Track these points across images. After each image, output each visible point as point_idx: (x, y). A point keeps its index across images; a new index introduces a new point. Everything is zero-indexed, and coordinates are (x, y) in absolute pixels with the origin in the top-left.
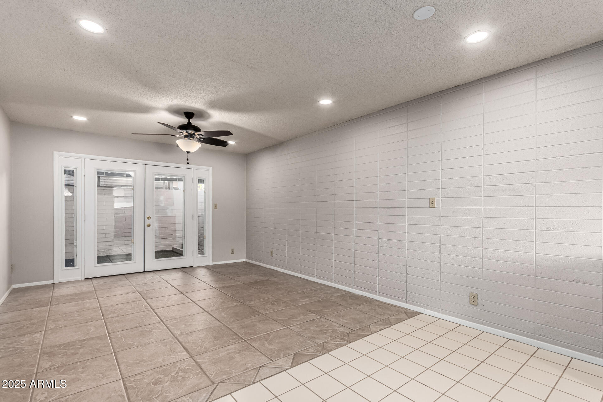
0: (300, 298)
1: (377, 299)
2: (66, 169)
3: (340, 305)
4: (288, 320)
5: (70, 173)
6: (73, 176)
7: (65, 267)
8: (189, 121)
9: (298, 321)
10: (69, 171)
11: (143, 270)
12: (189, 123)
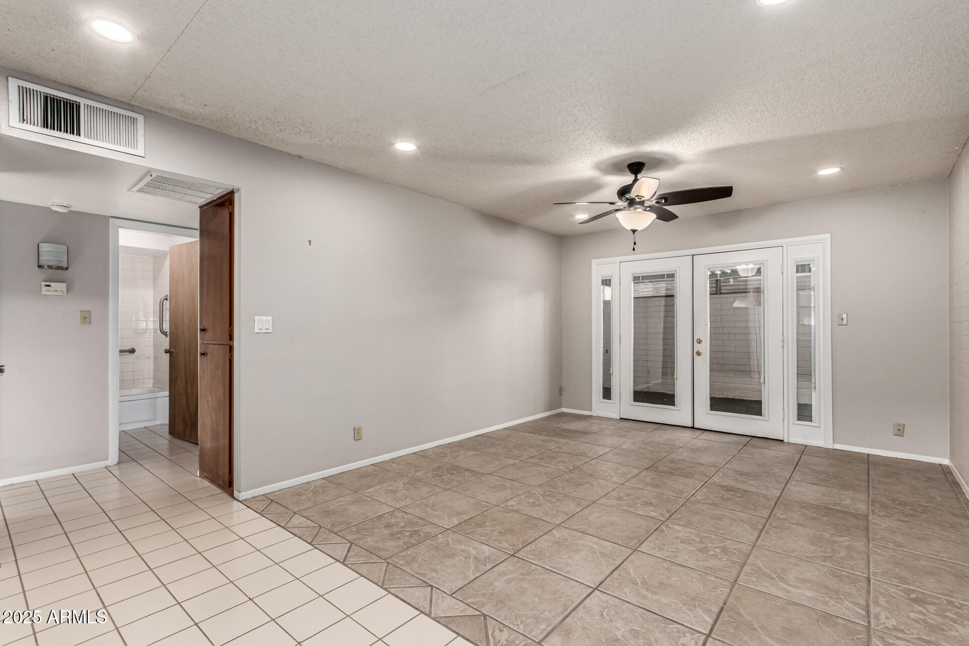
2: (603, 279)
7: (603, 398)
8: (636, 177)
10: (606, 280)
11: (690, 425)
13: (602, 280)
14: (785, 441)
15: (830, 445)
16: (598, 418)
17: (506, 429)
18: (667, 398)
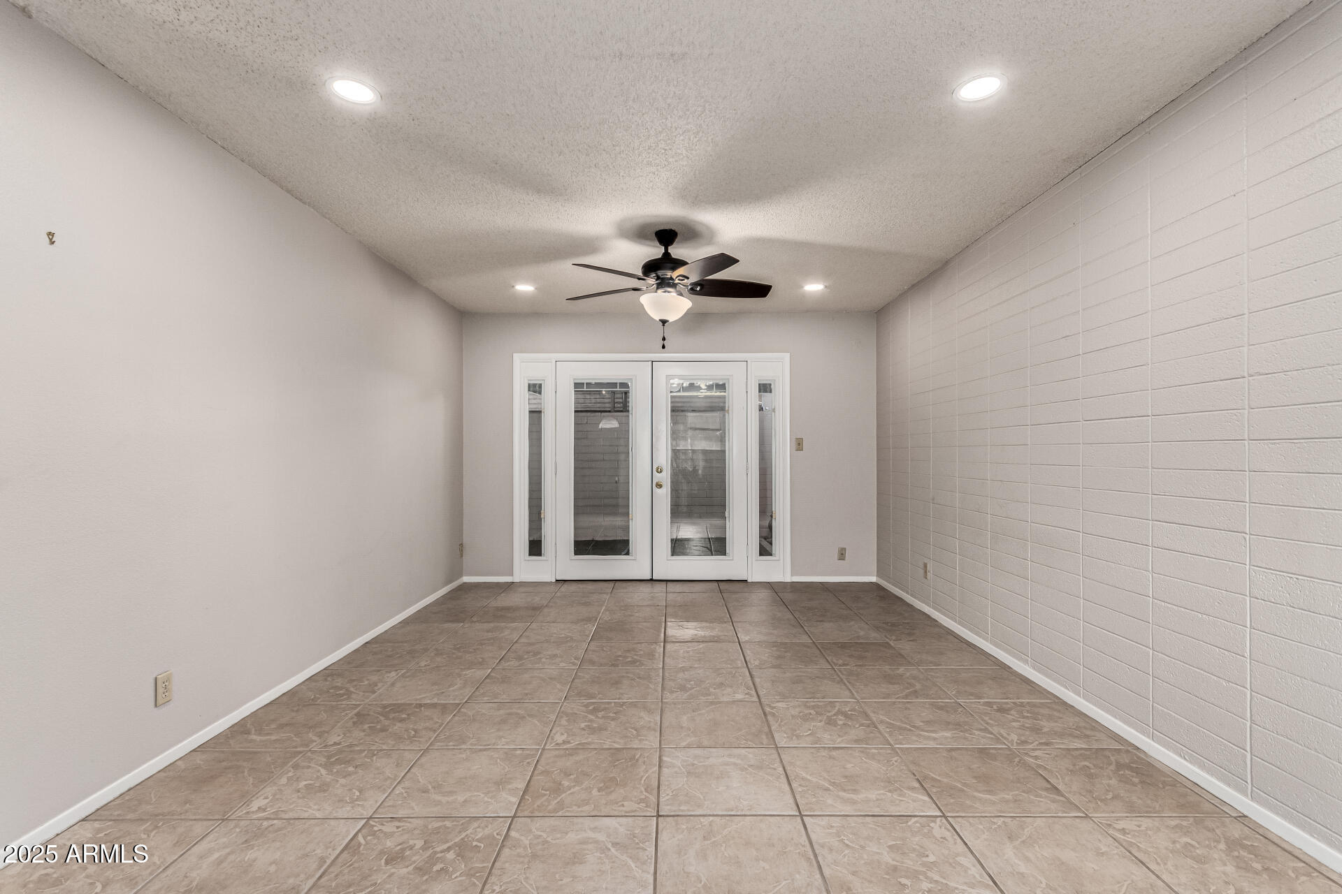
0: (928, 722)
1: (1246, 813)
2: (531, 382)
3: (1055, 789)
4: (827, 789)
5: (535, 388)
6: (540, 393)
7: (530, 555)
8: (666, 249)
9: (854, 802)
10: (535, 385)
11: (649, 577)
12: (667, 254)
13: (529, 385)
14: (749, 581)
15: (788, 578)
16: (522, 584)
17: (405, 622)
18: (618, 547)
